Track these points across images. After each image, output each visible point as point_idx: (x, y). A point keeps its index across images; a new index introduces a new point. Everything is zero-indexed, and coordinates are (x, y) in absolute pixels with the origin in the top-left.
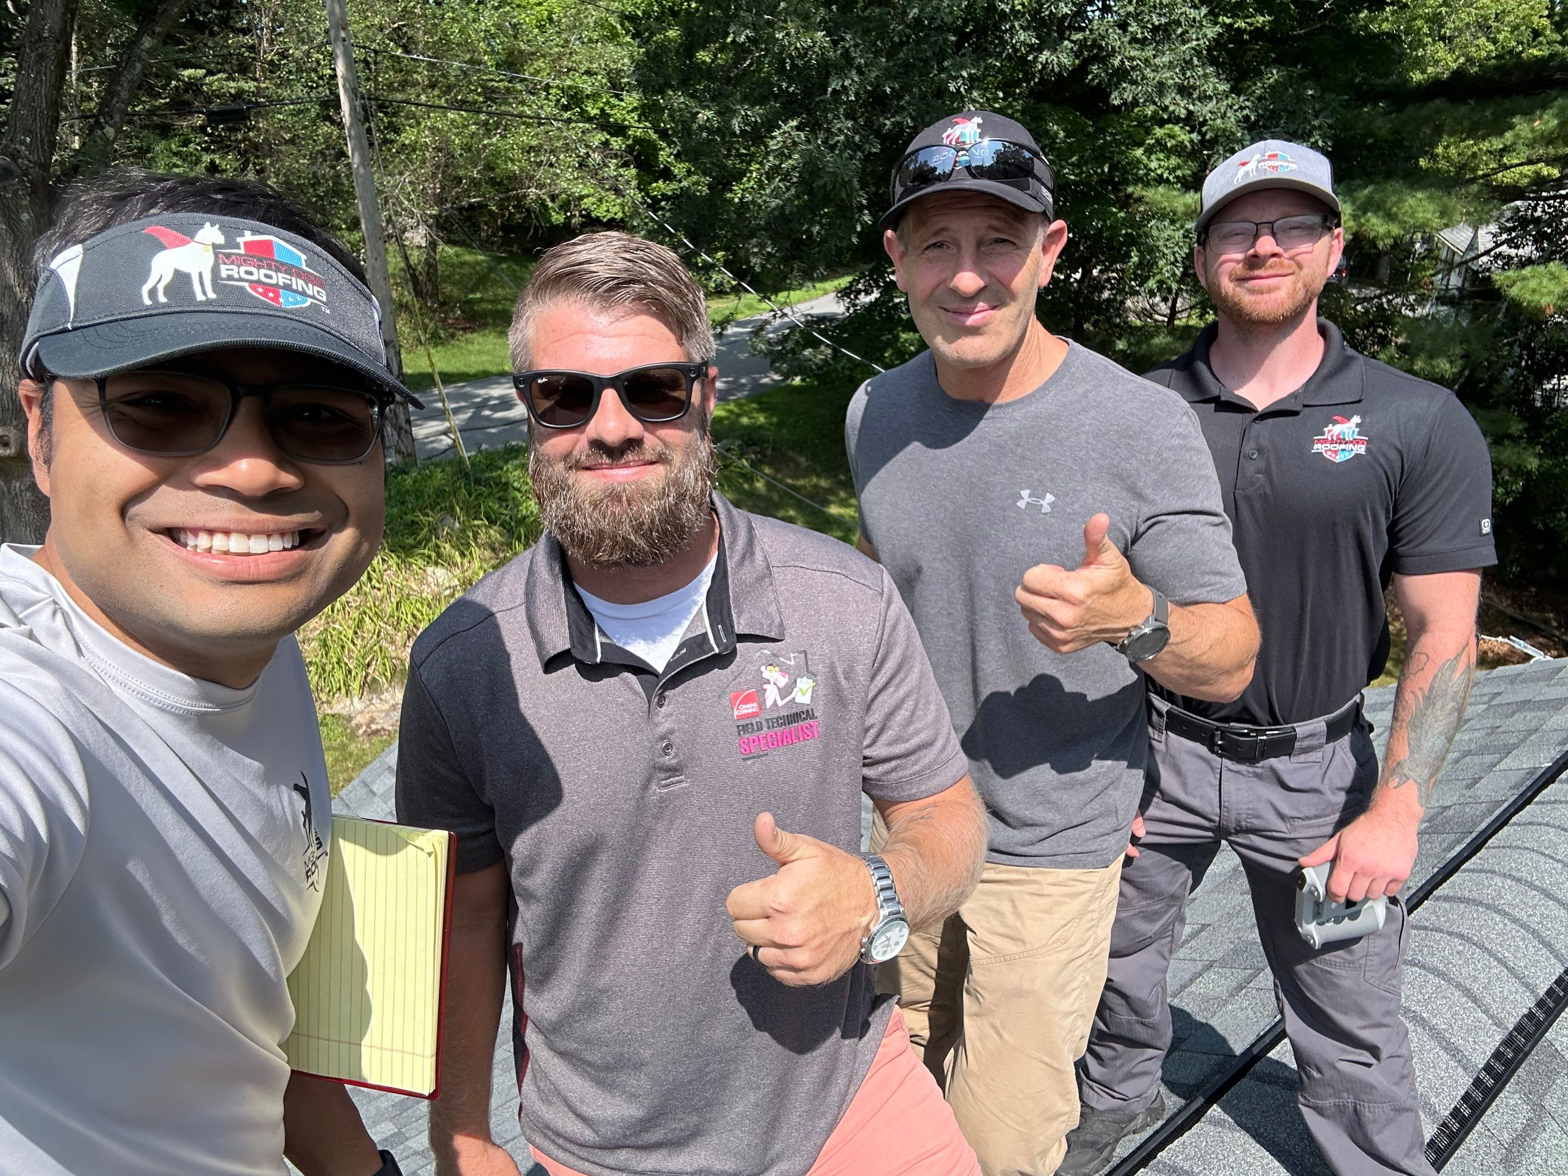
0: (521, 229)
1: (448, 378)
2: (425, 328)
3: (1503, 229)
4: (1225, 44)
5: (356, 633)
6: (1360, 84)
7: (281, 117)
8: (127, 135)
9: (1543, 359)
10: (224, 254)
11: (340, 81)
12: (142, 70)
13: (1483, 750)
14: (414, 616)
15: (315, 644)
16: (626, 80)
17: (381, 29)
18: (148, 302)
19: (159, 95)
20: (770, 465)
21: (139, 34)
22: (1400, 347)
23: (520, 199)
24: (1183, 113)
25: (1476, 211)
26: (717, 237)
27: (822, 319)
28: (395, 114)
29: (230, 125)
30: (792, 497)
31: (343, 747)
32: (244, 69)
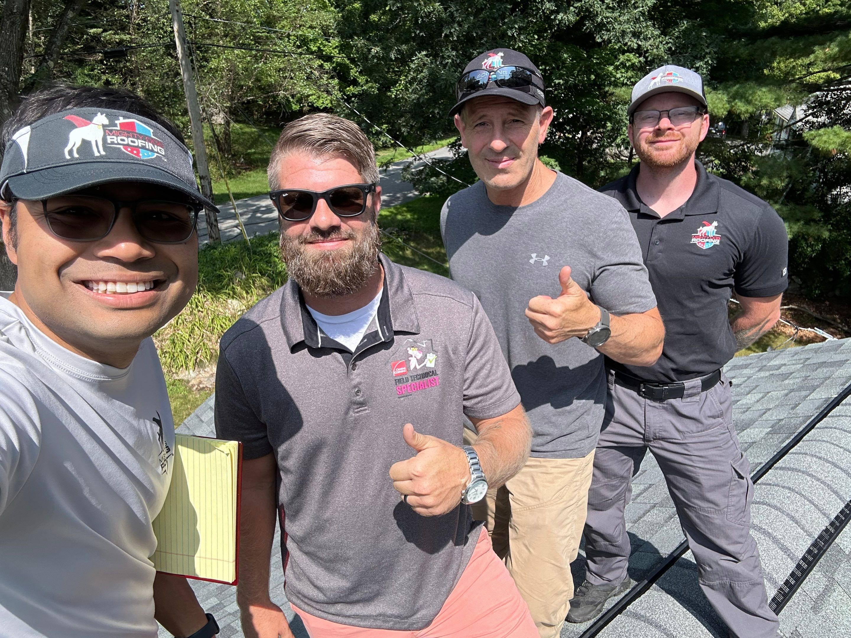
0: (275, 114)
1: (238, 196)
2: (225, 169)
3: (809, 108)
4: (658, 8)
5: (190, 336)
6: (732, 29)
7: (144, 54)
8: (61, 66)
9: (832, 178)
10: (109, 130)
11: (176, 34)
12: (68, 29)
13: (800, 389)
14: (221, 326)
15: (168, 342)
16: (331, 31)
17: (198, 5)
18: (68, 157)
19: (78, 43)
20: (413, 241)
21: (66, 10)
22: (753, 173)
23: (275, 97)
24: (635, 47)
25: (795, 98)
26: (384, 117)
27: (441, 160)
28: (206, 52)
29: (117, 59)
30: (426, 258)
31: (185, 397)
32: (123, 28)
